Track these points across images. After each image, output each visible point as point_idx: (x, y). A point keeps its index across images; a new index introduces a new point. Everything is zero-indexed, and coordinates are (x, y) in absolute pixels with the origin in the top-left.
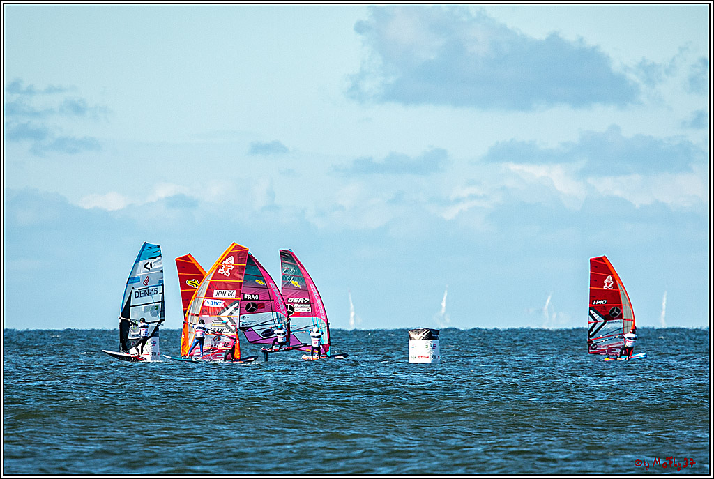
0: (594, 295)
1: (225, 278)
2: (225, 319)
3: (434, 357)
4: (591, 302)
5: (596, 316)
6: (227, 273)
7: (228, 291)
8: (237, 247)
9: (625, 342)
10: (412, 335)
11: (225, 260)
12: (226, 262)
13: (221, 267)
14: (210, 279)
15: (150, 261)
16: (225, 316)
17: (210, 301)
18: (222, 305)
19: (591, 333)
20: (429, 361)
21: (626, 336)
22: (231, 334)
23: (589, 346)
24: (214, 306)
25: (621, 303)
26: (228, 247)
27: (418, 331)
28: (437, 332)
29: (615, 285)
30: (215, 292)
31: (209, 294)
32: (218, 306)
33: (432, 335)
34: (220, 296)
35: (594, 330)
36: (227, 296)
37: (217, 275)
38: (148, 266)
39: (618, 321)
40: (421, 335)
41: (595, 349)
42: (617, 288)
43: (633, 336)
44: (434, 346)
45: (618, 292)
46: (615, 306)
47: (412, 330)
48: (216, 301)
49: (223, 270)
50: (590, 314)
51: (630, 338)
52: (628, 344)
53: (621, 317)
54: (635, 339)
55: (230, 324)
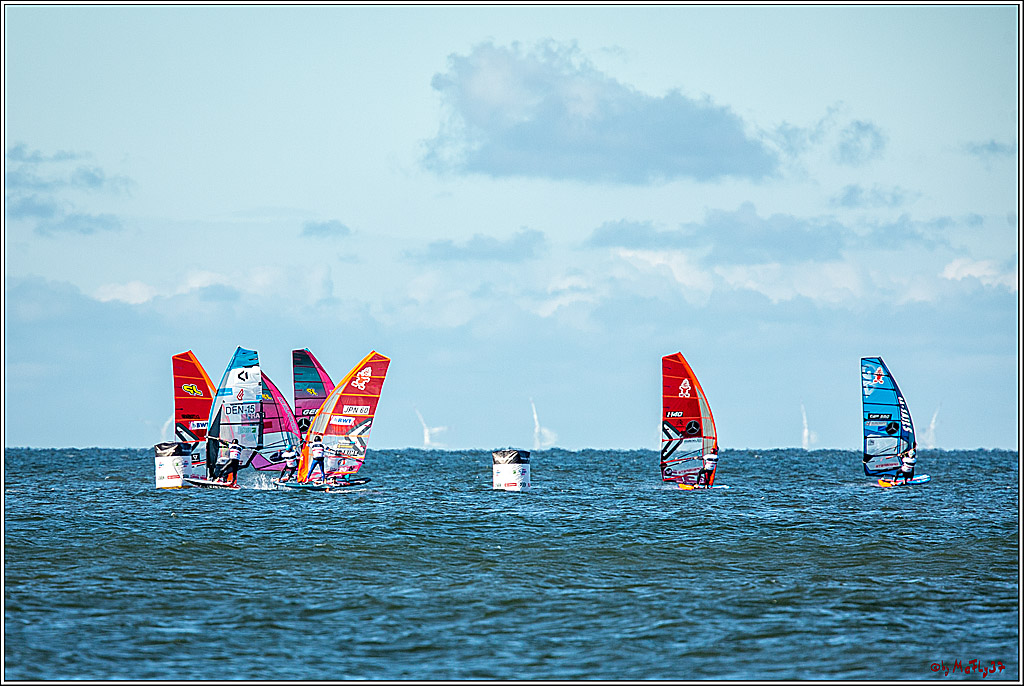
0: (669, 405)
1: (360, 392)
2: (354, 439)
3: (523, 484)
4: (665, 414)
5: (671, 432)
6: (361, 386)
7: (360, 407)
8: (377, 356)
9: (704, 464)
10: (497, 458)
11: (360, 371)
12: (362, 373)
13: (355, 379)
14: (340, 392)
15: (246, 370)
16: (354, 436)
17: (338, 418)
18: (352, 423)
19: (665, 455)
20: (518, 488)
21: (705, 457)
22: (358, 457)
23: (663, 469)
24: (341, 423)
25: (700, 415)
26: (367, 356)
27: (504, 453)
28: (527, 454)
29: (693, 392)
30: (346, 407)
31: (338, 410)
32: (348, 424)
33: (521, 457)
34: (351, 413)
35: (669, 450)
36: (359, 412)
37: (349, 388)
38: (243, 376)
39: (696, 439)
40: (507, 458)
41: (670, 475)
42: (696, 395)
43: (715, 457)
44: (523, 472)
45: (697, 400)
46: (693, 419)
47: (496, 452)
48: (345, 418)
49: (357, 382)
50: (664, 430)
51: (710, 460)
52: (708, 466)
53: (700, 434)
54: (716, 460)
55: (358, 445)
